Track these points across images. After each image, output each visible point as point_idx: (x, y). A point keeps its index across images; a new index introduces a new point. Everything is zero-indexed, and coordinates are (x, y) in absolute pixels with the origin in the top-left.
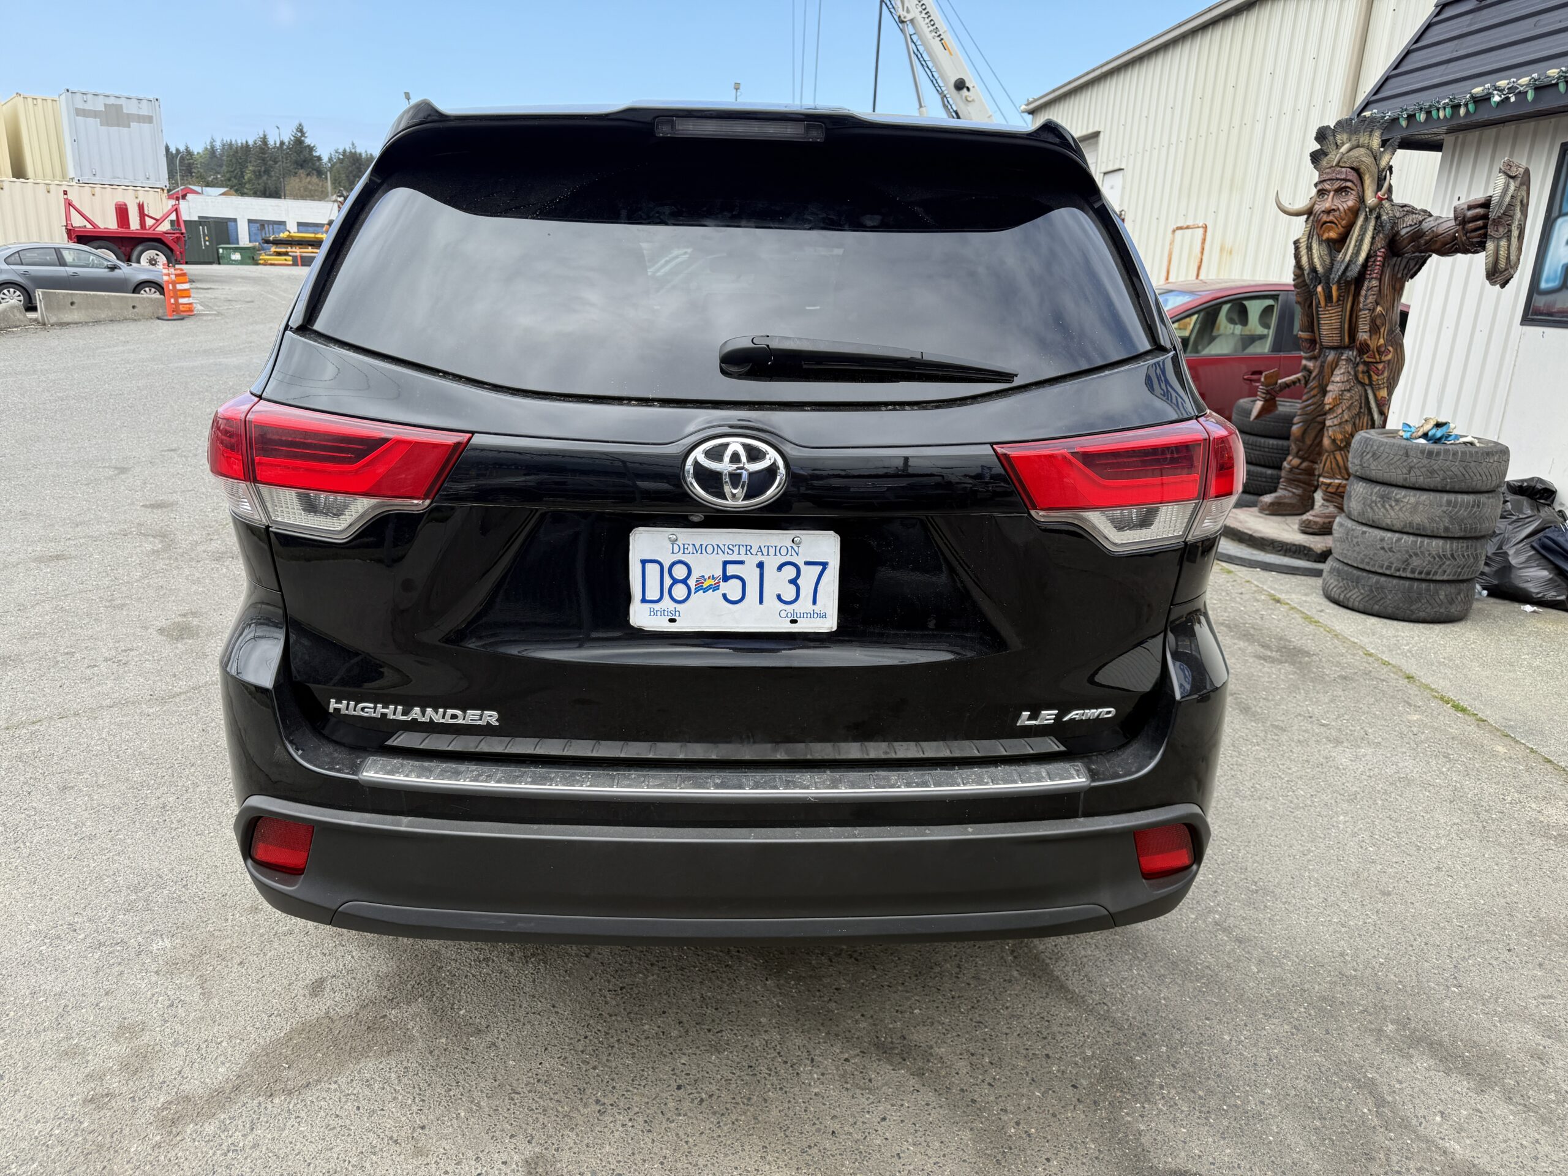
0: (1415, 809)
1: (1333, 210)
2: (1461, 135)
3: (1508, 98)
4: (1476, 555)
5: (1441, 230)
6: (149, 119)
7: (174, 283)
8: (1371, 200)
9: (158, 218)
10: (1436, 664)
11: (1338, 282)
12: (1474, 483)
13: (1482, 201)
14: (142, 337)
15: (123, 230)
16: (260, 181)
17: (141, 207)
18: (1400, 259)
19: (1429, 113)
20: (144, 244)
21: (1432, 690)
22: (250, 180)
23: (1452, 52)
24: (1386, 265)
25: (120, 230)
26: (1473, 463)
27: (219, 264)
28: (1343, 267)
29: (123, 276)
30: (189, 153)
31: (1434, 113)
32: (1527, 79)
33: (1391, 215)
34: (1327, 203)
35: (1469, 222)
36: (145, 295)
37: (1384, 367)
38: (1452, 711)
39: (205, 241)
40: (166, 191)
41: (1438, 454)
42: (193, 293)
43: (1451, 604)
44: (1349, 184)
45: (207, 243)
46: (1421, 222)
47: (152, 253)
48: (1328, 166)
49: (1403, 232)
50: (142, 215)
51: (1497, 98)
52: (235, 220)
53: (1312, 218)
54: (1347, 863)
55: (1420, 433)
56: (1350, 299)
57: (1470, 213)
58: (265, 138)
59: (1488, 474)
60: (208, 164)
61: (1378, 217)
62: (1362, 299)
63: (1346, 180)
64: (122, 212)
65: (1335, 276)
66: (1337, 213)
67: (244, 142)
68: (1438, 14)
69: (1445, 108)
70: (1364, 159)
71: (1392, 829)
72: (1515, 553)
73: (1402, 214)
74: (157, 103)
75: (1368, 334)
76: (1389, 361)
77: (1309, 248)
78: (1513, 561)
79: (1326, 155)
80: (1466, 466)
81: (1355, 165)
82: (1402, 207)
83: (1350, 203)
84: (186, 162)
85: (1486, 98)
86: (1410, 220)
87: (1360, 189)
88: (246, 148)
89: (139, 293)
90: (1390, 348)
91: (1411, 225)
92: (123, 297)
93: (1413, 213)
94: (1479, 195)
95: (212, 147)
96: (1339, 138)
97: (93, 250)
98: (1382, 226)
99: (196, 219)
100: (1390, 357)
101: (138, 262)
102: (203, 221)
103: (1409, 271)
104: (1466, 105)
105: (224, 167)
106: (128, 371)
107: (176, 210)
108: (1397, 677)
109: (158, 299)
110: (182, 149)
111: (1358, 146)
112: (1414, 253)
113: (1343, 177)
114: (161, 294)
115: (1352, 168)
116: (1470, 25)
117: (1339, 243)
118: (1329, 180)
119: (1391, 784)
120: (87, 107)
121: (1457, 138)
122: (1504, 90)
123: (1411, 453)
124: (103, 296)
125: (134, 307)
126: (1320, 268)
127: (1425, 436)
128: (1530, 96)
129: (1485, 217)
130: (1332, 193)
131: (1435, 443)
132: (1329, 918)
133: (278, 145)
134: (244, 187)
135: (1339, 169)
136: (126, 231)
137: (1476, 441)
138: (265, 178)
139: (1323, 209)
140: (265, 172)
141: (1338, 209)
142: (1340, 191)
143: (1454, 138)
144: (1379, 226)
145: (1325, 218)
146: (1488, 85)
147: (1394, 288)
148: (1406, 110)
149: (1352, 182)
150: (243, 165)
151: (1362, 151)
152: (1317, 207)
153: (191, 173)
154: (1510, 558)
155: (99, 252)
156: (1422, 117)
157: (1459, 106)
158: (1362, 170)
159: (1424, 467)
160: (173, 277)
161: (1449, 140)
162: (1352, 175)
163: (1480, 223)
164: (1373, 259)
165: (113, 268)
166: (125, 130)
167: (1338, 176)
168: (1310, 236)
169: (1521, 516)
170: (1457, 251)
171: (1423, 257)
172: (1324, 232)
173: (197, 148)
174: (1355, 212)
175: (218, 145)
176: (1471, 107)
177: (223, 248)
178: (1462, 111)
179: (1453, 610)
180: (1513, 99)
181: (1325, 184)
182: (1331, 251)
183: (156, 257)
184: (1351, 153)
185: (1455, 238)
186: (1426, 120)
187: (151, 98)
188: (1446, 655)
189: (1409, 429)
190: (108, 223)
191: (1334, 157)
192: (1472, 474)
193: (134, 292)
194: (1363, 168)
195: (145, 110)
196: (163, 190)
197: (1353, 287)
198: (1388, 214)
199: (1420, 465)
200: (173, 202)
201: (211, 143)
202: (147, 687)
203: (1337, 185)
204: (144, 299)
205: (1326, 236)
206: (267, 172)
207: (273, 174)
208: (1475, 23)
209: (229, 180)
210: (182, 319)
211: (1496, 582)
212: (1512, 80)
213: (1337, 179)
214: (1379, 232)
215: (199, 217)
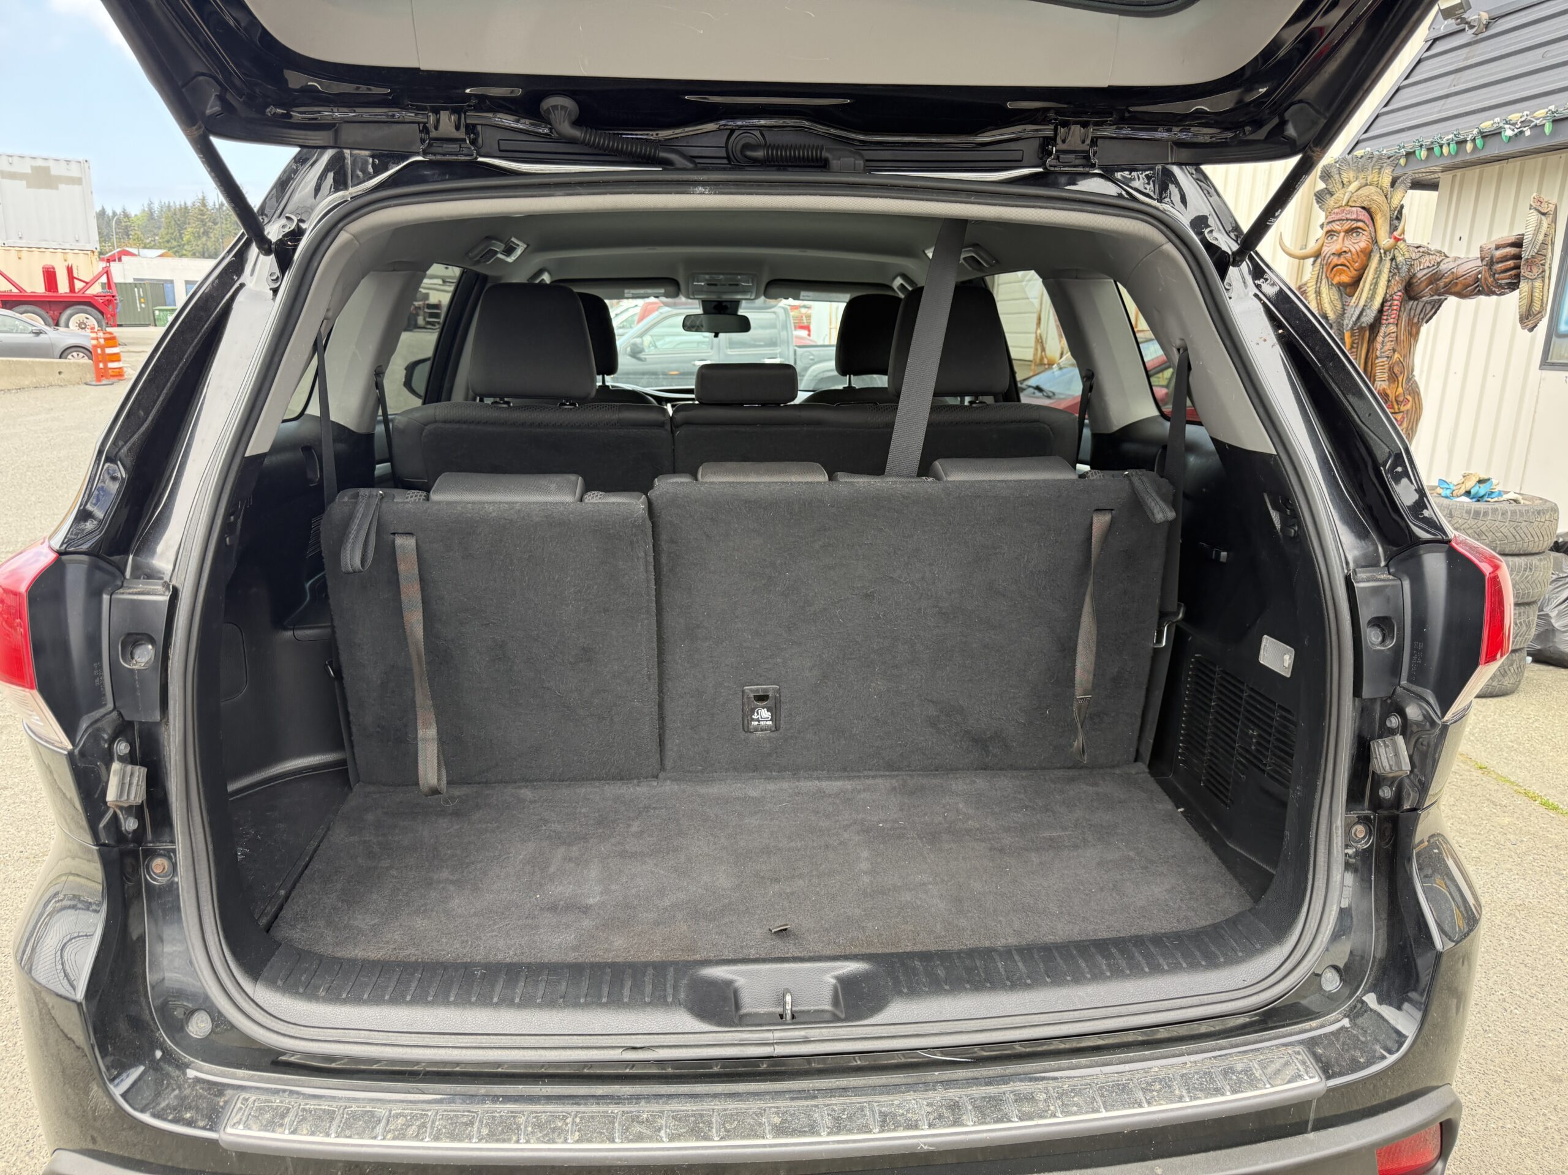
0: (1549, 950)
1: (1345, 252)
2: (1459, 173)
3: (1521, 132)
4: (1529, 622)
5: (1461, 271)
6: (77, 181)
7: (103, 348)
8: (1385, 241)
9: (87, 280)
10: (1506, 750)
11: (1352, 329)
12: (1525, 545)
13: (1512, 239)
14: (67, 404)
15: (51, 294)
16: (199, 243)
17: (70, 270)
18: (1416, 302)
19: (1430, 150)
20: (72, 308)
21: (1512, 783)
22: (189, 242)
23: (1450, 87)
24: (1402, 309)
25: (48, 294)
26: (1524, 524)
27: (156, 325)
28: (1357, 313)
29: (48, 341)
30: (126, 215)
31: (1437, 150)
32: (1545, 111)
33: (1407, 256)
34: (1335, 245)
35: (1498, 263)
36: (73, 360)
37: (1403, 418)
38: (1542, 809)
39: (140, 303)
40: (96, 254)
41: (1486, 514)
42: (124, 357)
43: (1503, 676)
44: (1360, 224)
45: (143, 305)
46: (1439, 264)
47: (81, 316)
48: (1337, 205)
49: (1419, 275)
50: (71, 278)
51: (1509, 132)
52: (172, 282)
53: (1319, 260)
54: (1496, 1036)
55: (1462, 491)
56: (1365, 345)
57: (1499, 253)
58: (204, 199)
59: (1539, 534)
60: (146, 227)
61: (1393, 259)
62: (1379, 346)
63: (1358, 220)
64: (50, 276)
65: (1348, 322)
66: (1349, 255)
67: (183, 204)
68: (1428, 49)
69: (1449, 144)
70: (1375, 198)
71: (1533, 981)
72: (1558, 615)
73: (1418, 255)
74: (86, 165)
75: (1387, 383)
76: (1408, 411)
77: (1318, 293)
78: (1557, 625)
79: (1332, 195)
80: (1517, 526)
81: (1365, 204)
82: (1417, 247)
83: (1363, 245)
84: (123, 224)
85: (1497, 133)
86: (1426, 261)
87: (1372, 230)
88: (185, 210)
89: (66, 358)
90: (1409, 398)
91: (1428, 267)
92: (48, 363)
93: (1429, 254)
94: (1505, 233)
95: (150, 209)
96: (1345, 177)
97: (18, 315)
98: (1397, 267)
99: (131, 281)
100: (1409, 406)
101: (67, 326)
102: (139, 283)
103: (1426, 315)
104: (1474, 140)
105: (162, 229)
106: (49, 441)
107: (107, 273)
108: (1468, 767)
109: (86, 364)
110: (119, 211)
111: (1366, 185)
112: (1432, 296)
113: (1354, 216)
114: (89, 359)
115: (1363, 208)
116: (1466, 59)
117: (1353, 285)
118: (1339, 220)
119: (1510, 915)
120: (13, 169)
121: (1454, 176)
122: (1516, 123)
123: (1455, 513)
124: (26, 362)
125: (60, 373)
126: (1331, 316)
127: (1468, 493)
128: (1548, 129)
129: (1518, 257)
130: (1342, 234)
131: (1478, 501)
132: (1501, 1123)
133: (217, 206)
134: (183, 248)
135: (1348, 208)
136: (55, 294)
137: (1520, 498)
138: (204, 239)
139: (1333, 251)
140: (203, 233)
141: (1350, 251)
142: (1350, 231)
143: (1451, 176)
144: (1396, 269)
145: (1335, 260)
146: (1497, 120)
147: (1410, 334)
148: (1404, 147)
149: (1364, 222)
150: (181, 227)
151: (1373, 189)
152: (1325, 250)
153: (128, 236)
154: (1553, 621)
155: (24, 317)
156: (1423, 153)
157: (1465, 141)
158: (1373, 210)
159: (1470, 528)
160: (102, 341)
161: (1445, 179)
162: (1364, 216)
163: (1511, 263)
164: (1389, 303)
165: (38, 333)
166: (54, 191)
167: (1348, 216)
168: (1318, 280)
169: (1561, 575)
170: (1480, 293)
171: (1440, 300)
172: (1335, 275)
173: (135, 209)
174: (1368, 254)
175: (156, 207)
176: (1479, 142)
177: (160, 310)
178: (1469, 146)
179: (1506, 683)
180: (1528, 133)
181: (1333, 224)
182: (1341, 295)
183: (85, 320)
184: (1360, 192)
185: (1477, 280)
186: (1428, 157)
187: (80, 159)
188: (1513, 738)
189: (1447, 486)
190: (37, 286)
191: (1342, 196)
192: (1523, 535)
193: (60, 357)
194: (1374, 208)
195: (74, 172)
196: (93, 252)
197: (1367, 333)
198: (1403, 255)
199: (1466, 526)
200: (104, 264)
201: (149, 205)
202: (18, 840)
203: (1347, 225)
204: (70, 364)
205: (1336, 280)
206: (206, 233)
207: (212, 235)
208: (1473, 57)
209: (168, 242)
210: (112, 384)
211: (1539, 647)
212: (1526, 113)
213: (1347, 220)
214: (1395, 274)
215: (134, 279)
